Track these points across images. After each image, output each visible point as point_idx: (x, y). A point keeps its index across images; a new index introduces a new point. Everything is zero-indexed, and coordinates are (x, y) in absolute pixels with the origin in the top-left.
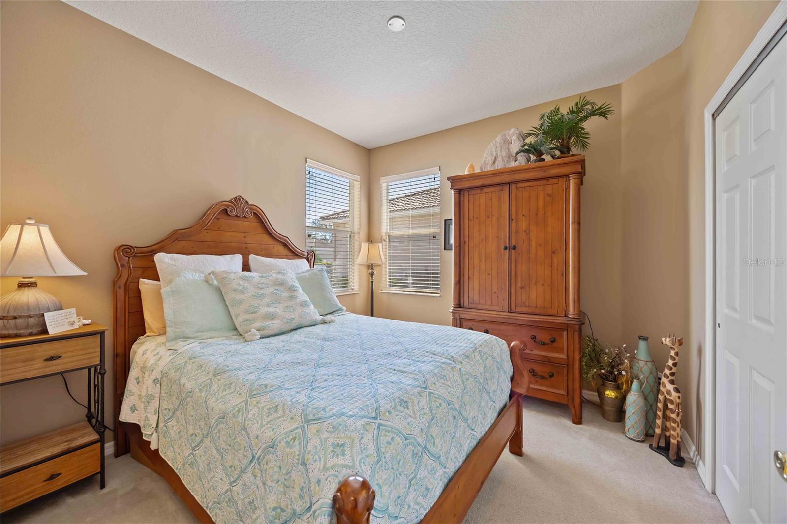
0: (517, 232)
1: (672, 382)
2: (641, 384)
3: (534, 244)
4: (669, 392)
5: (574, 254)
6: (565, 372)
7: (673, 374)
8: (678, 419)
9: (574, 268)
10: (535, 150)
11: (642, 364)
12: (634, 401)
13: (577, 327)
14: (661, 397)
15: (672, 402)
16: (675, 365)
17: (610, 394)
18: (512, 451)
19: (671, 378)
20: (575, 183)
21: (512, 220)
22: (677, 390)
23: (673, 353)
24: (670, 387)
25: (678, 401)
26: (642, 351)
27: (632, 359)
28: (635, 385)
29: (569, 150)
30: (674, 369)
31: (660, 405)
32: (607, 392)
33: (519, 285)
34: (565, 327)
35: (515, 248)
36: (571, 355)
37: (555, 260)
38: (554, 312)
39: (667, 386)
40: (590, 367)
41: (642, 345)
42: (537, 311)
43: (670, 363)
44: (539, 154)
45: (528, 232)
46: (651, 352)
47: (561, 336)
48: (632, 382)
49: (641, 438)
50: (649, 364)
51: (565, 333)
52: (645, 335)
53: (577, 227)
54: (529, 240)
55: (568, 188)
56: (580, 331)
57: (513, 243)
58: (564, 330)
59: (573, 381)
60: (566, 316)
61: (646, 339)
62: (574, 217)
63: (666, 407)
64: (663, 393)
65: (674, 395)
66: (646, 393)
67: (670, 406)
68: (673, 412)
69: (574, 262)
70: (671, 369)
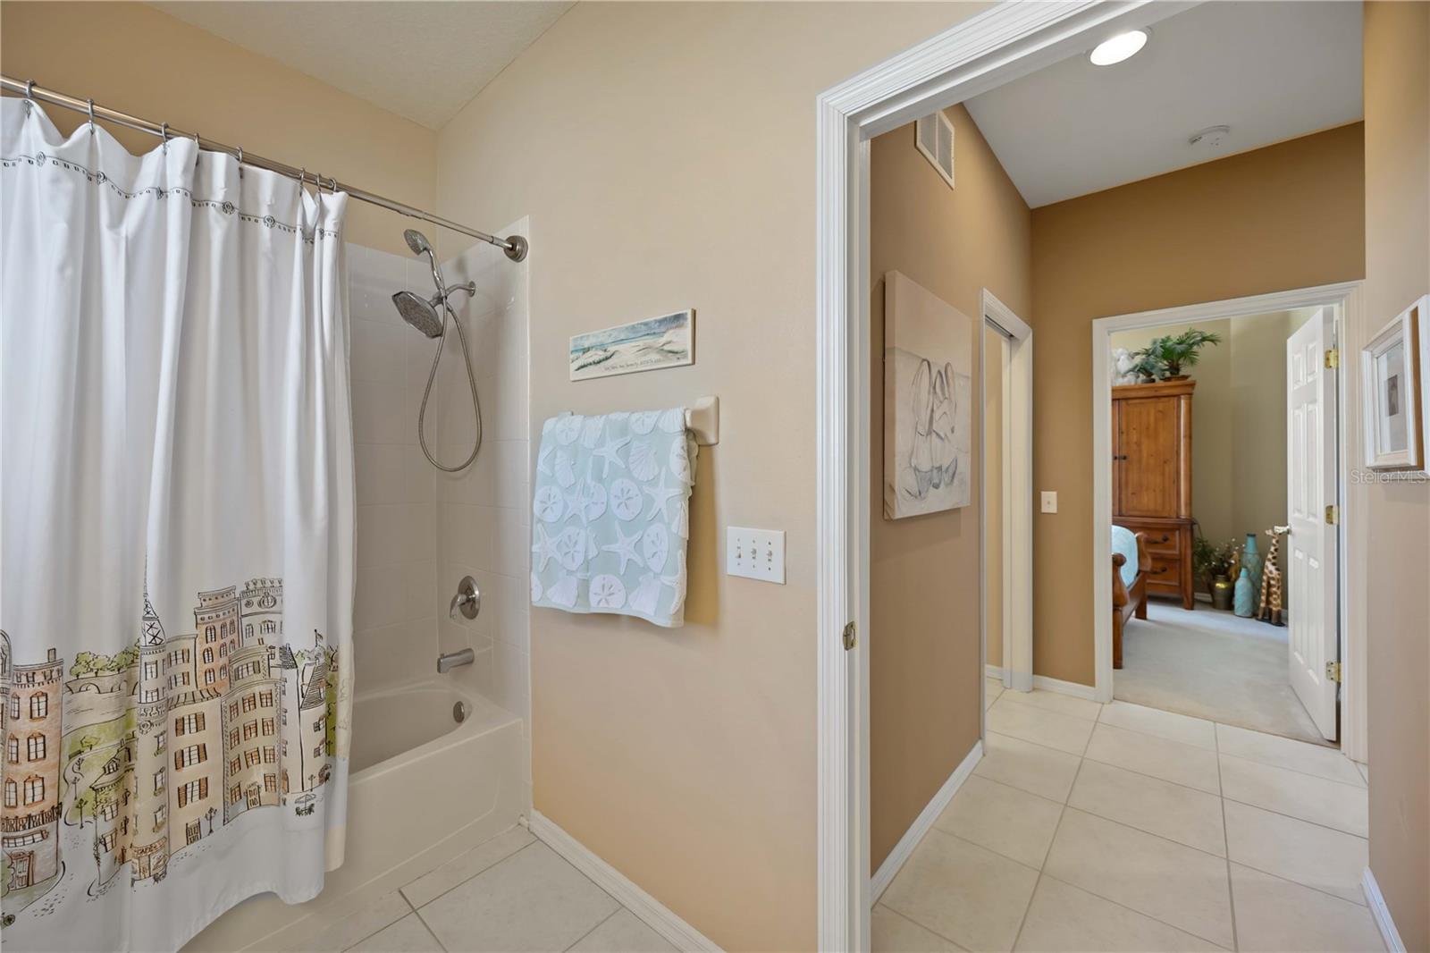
0: (1128, 443)
1: (1274, 564)
2: (1249, 572)
3: (1145, 454)
4: (1271, 572)
5: (1185, 464)
6: (1178, 566)
7: (1274, 558)
8: (1279, 592)
9: (1185, 475)
10: (1144, 370)
11: (1250, 556)
12: (1242, 585)
13: (1189, 527)
14: (1265, 578)
15: (1273, 579)
16: (1276, 550)
17: (1220, 585)
18: (1138, 616)
19: (1273, 561)
20: (1186, 403)
21: (1122, 433)
22: (1277, 569)
23: (1274, 541)
24: (1272, 568)
25: (1278, 576)
26: (1250, 546)
27: (1241, 552)
28: (1243, 572)
29: (1178, 370)
30: (1276, 554)
31: (1264, 584)
32: (1218, 585)
33: (1130, 491)
34: (1178, 527)
35: (1125, 458)
36: (1183, 550)
37: (1167, 470)
38: (1166, 515)
39: (1270, 567)
40: (1201, 563)
41: (1250, 541)
42: (1149, 514)
43: (1272, 549)
44: (1149, 374)
45: (1139, 444)
46: (1257, 546)
47: (1174, 535)
48: (1240, 571)
49: (1249, 615)
50: (1257, 556)
51: (1177, 533)
52: (1253, 533)
53: (1188, 440)
54: (1140, 451)
55: (1179, 406)
56: (1192, 530)
57: (1124, 453)
58: (1177, 529)
59: (1185, 574)
60: (1178, 517)
61: (1254, 536)
62: (1185, 431)
63: (1269, 586)
64: (1266, 574)
65: (1275, 573)
66: (1254, 580)
67: (1272, 582)
68: (1274, 586)
69: (1185, 471)
70: (1273, 553)
